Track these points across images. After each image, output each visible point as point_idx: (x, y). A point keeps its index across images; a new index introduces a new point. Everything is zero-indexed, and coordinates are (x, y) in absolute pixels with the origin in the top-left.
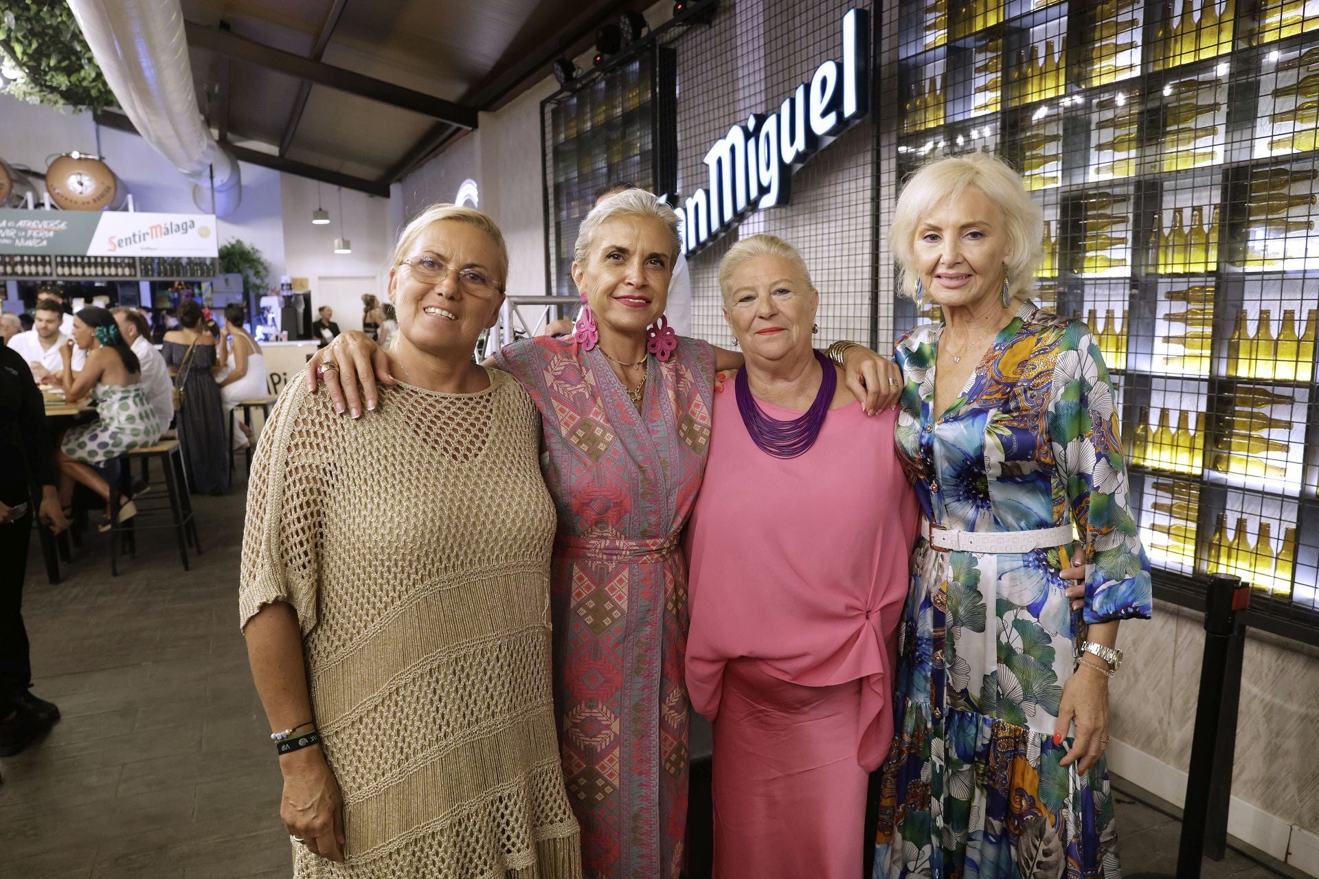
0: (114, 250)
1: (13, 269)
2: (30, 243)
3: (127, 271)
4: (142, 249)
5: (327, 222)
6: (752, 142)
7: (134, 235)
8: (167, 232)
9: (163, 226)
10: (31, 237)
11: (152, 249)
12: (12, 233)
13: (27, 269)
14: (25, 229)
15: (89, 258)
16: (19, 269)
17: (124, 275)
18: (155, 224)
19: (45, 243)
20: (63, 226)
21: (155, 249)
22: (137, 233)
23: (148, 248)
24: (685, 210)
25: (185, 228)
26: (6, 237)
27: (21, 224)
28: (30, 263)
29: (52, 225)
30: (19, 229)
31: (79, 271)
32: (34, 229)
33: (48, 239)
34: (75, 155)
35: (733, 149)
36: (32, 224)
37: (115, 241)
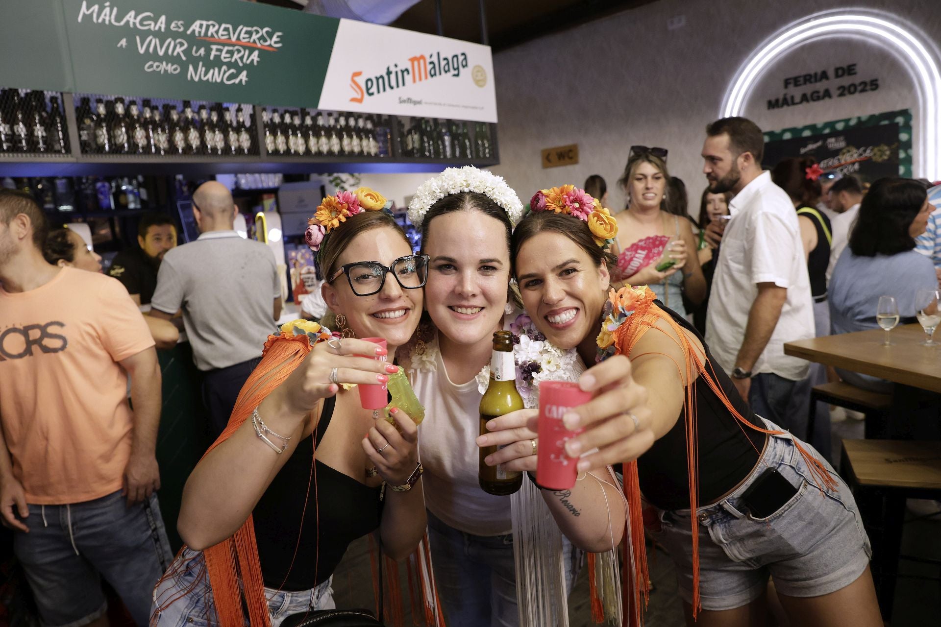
0: (360, 101)
2: (215, 76)
4: (402, 101)
7: (389, 73)
8: (435, 70)
9: (428, 60)
10: (218, 63)
11: (416, 103)
12: (177, 48)
14: (205, 42)
18: (418, 55)
19: (242, 76)
20: (274, 41)
21: (420, 102)
22: (393, 69)
23: (409, 100)
25: (455, 65)
26: (167, 58)
29: (255, 37)
30: (193, 41)
32: (224, 44)
33: (249, 67)
36: (218, 30)
37: (361, 81)
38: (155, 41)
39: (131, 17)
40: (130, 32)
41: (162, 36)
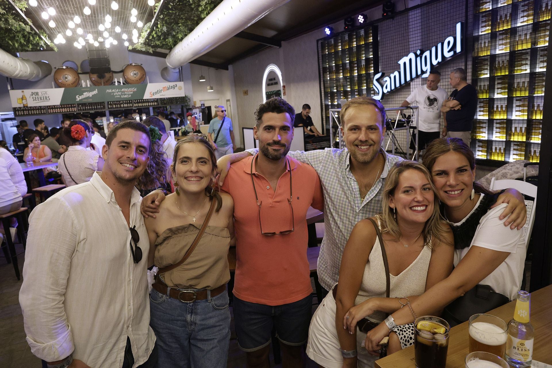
0: (151, 97)
1: (120, 106)
2: (125, 96)
3: (156, 103)
5: (204, 80)
6: (419, 59)
8: (168, 89)
9: (167, 87)
10: (126, 94)
12: (120, 93)
13: (125, 105)
14: (124, 92)
15: (144, 100)
16: (122, 106)
17: (155, 105)
18: (165, 87)
19: (130, 96)
20: (135, 90)
21: (165, 95)
22: (159, 90)
23: (162, 95)
24: (390, 78)
25: (174, 87)
26: (118, 95)
27: (123, 90)
28: (125, 103)
29: (132, 90)
30: (122, 92)
31: (141, 105)
32: (127, 92)
33: (131, 94)
34: (134, 64)
35: (410, 60)
36: (126, 90)
37: (152, 93)
38: (116, 93)
39: (113, 91)
40: (113, 92)
41: (117, 92)
